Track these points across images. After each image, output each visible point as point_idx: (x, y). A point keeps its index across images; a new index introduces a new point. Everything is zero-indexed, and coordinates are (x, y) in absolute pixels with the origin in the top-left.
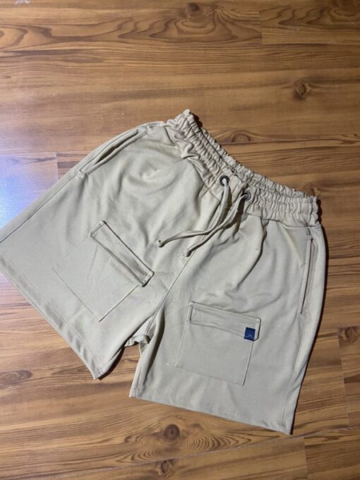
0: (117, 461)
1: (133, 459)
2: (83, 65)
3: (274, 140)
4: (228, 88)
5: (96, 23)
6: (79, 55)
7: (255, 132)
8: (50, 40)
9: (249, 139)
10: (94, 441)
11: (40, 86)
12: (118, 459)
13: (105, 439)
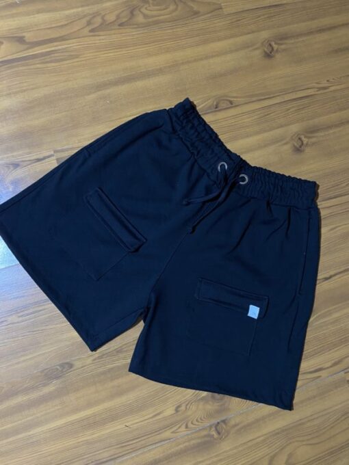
0: (172, 432)
1: (187, 427)
2: (61, 63)
3: (254, 99)
4: (202, 59)
5: (66, 23)
6: (56, 55)
7: (235, 95)
8: (26, 46)
9: (231, 102)
10: (146, 418)
11: (25, 91)
12: (173, 430)
13: (156, 413)
